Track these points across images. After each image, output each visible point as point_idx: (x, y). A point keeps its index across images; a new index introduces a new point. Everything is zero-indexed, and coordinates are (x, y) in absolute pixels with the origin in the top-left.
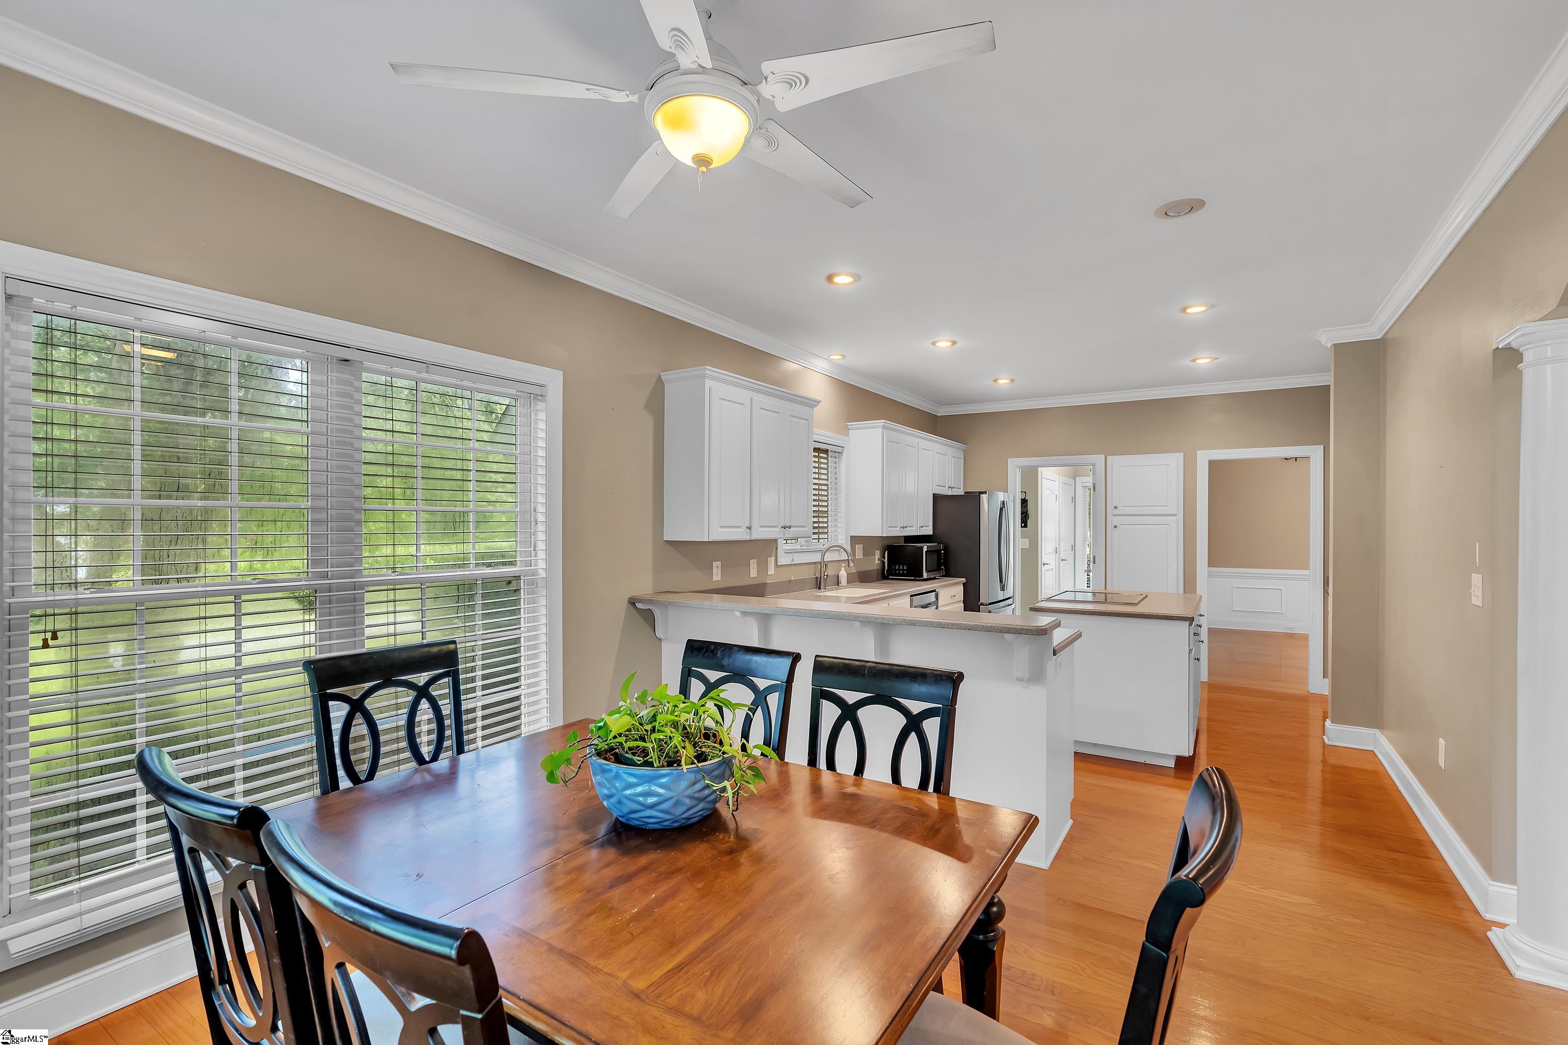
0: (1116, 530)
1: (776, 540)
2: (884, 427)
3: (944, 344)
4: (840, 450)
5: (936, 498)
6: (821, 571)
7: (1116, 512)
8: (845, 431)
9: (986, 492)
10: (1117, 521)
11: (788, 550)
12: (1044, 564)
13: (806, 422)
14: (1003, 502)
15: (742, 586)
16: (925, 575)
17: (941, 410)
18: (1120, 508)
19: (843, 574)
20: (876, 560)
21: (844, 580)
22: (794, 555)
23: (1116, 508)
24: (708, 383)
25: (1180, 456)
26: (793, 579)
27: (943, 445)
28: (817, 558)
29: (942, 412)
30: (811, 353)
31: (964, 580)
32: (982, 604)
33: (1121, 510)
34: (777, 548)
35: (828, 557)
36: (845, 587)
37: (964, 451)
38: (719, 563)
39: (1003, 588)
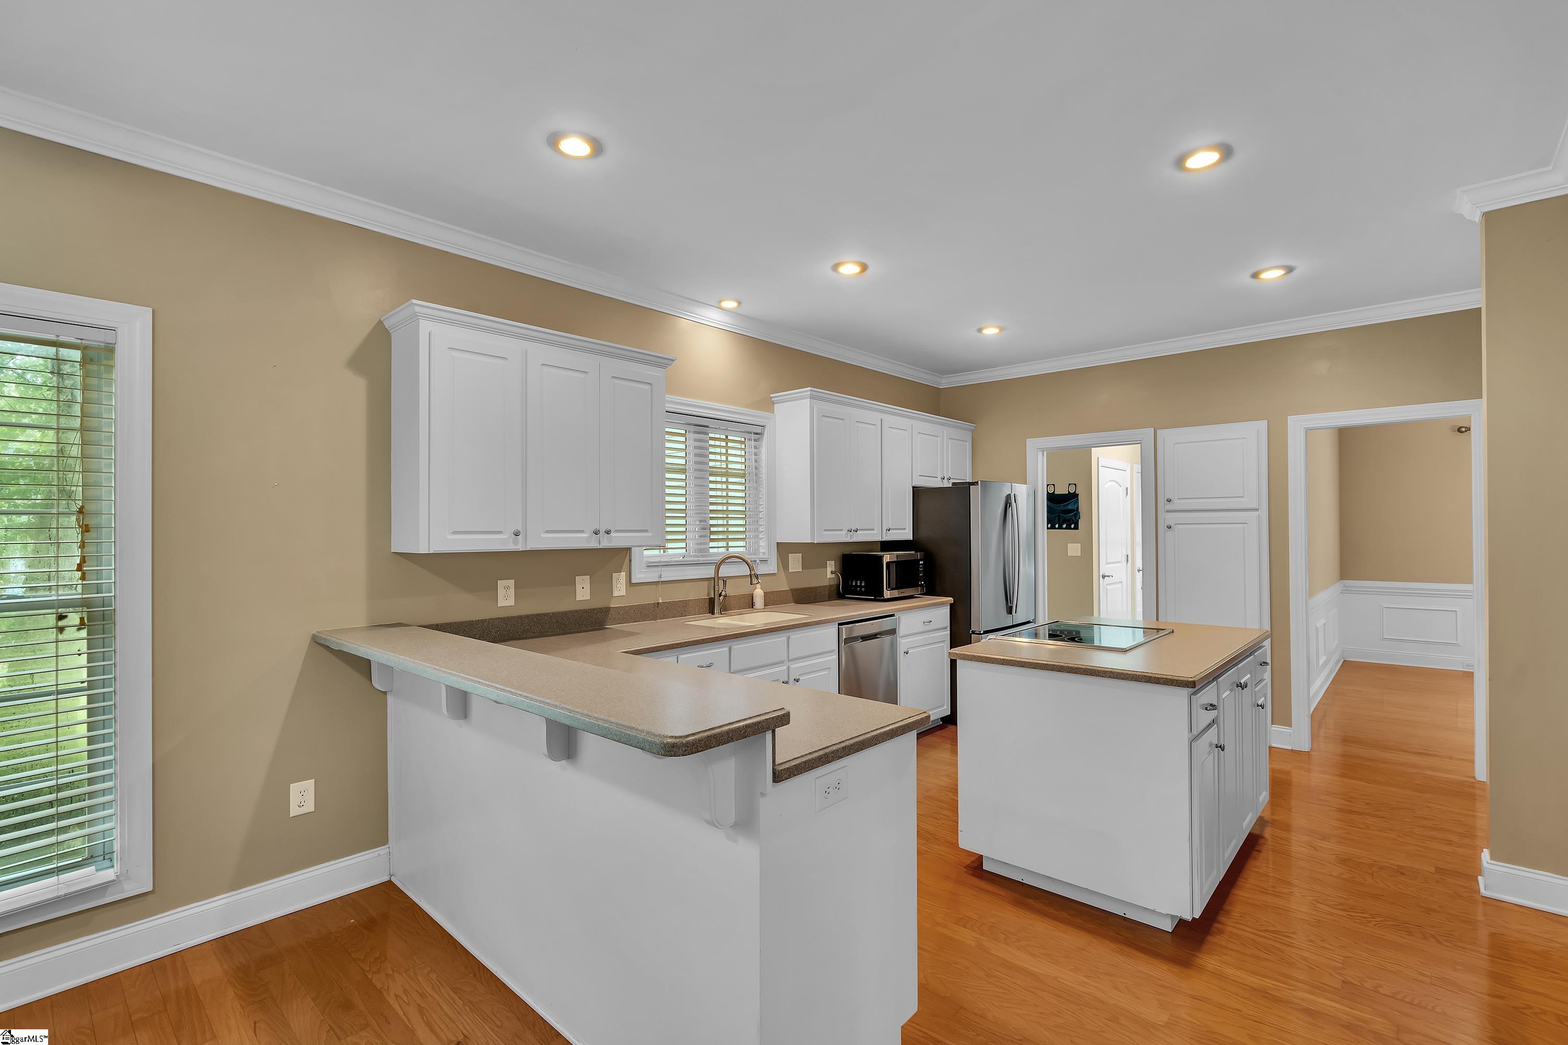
0: (1169, 533)
1: (629, 549)
2: (812, 397)
3: (850, 269)
4: (758, 430)
5: (918, 493)
6: (714, 590)
7: (1169, 507)
8: (768, 405)
9: (978, 482)
10: (1171, 518)
11: (650, 563)
12: (1104, 577)
13: (647, 387)
14: (1008, 497)
15: (559, 613)
16: (887, 594)
17: (944, 381)
18: (1175, 501)
19: (759, 593)
20: (829, 573)
21: (759, 602)
22: (663, 569)
23: (1169, 501)
24: (425, 327)
25: (1263, 425)
26: (661, 601)
27: (935, 423)
28: (709, 572)
29: (945, 382)
30: (682, 297)
31: (951, 600)
32: (974, 632)
33: (1177, 504)
34: (630, 561)
35: (725, 571)
36: (759, 611)
37: (973, 431)
38: (511, 583)
39: (1010, 611)
